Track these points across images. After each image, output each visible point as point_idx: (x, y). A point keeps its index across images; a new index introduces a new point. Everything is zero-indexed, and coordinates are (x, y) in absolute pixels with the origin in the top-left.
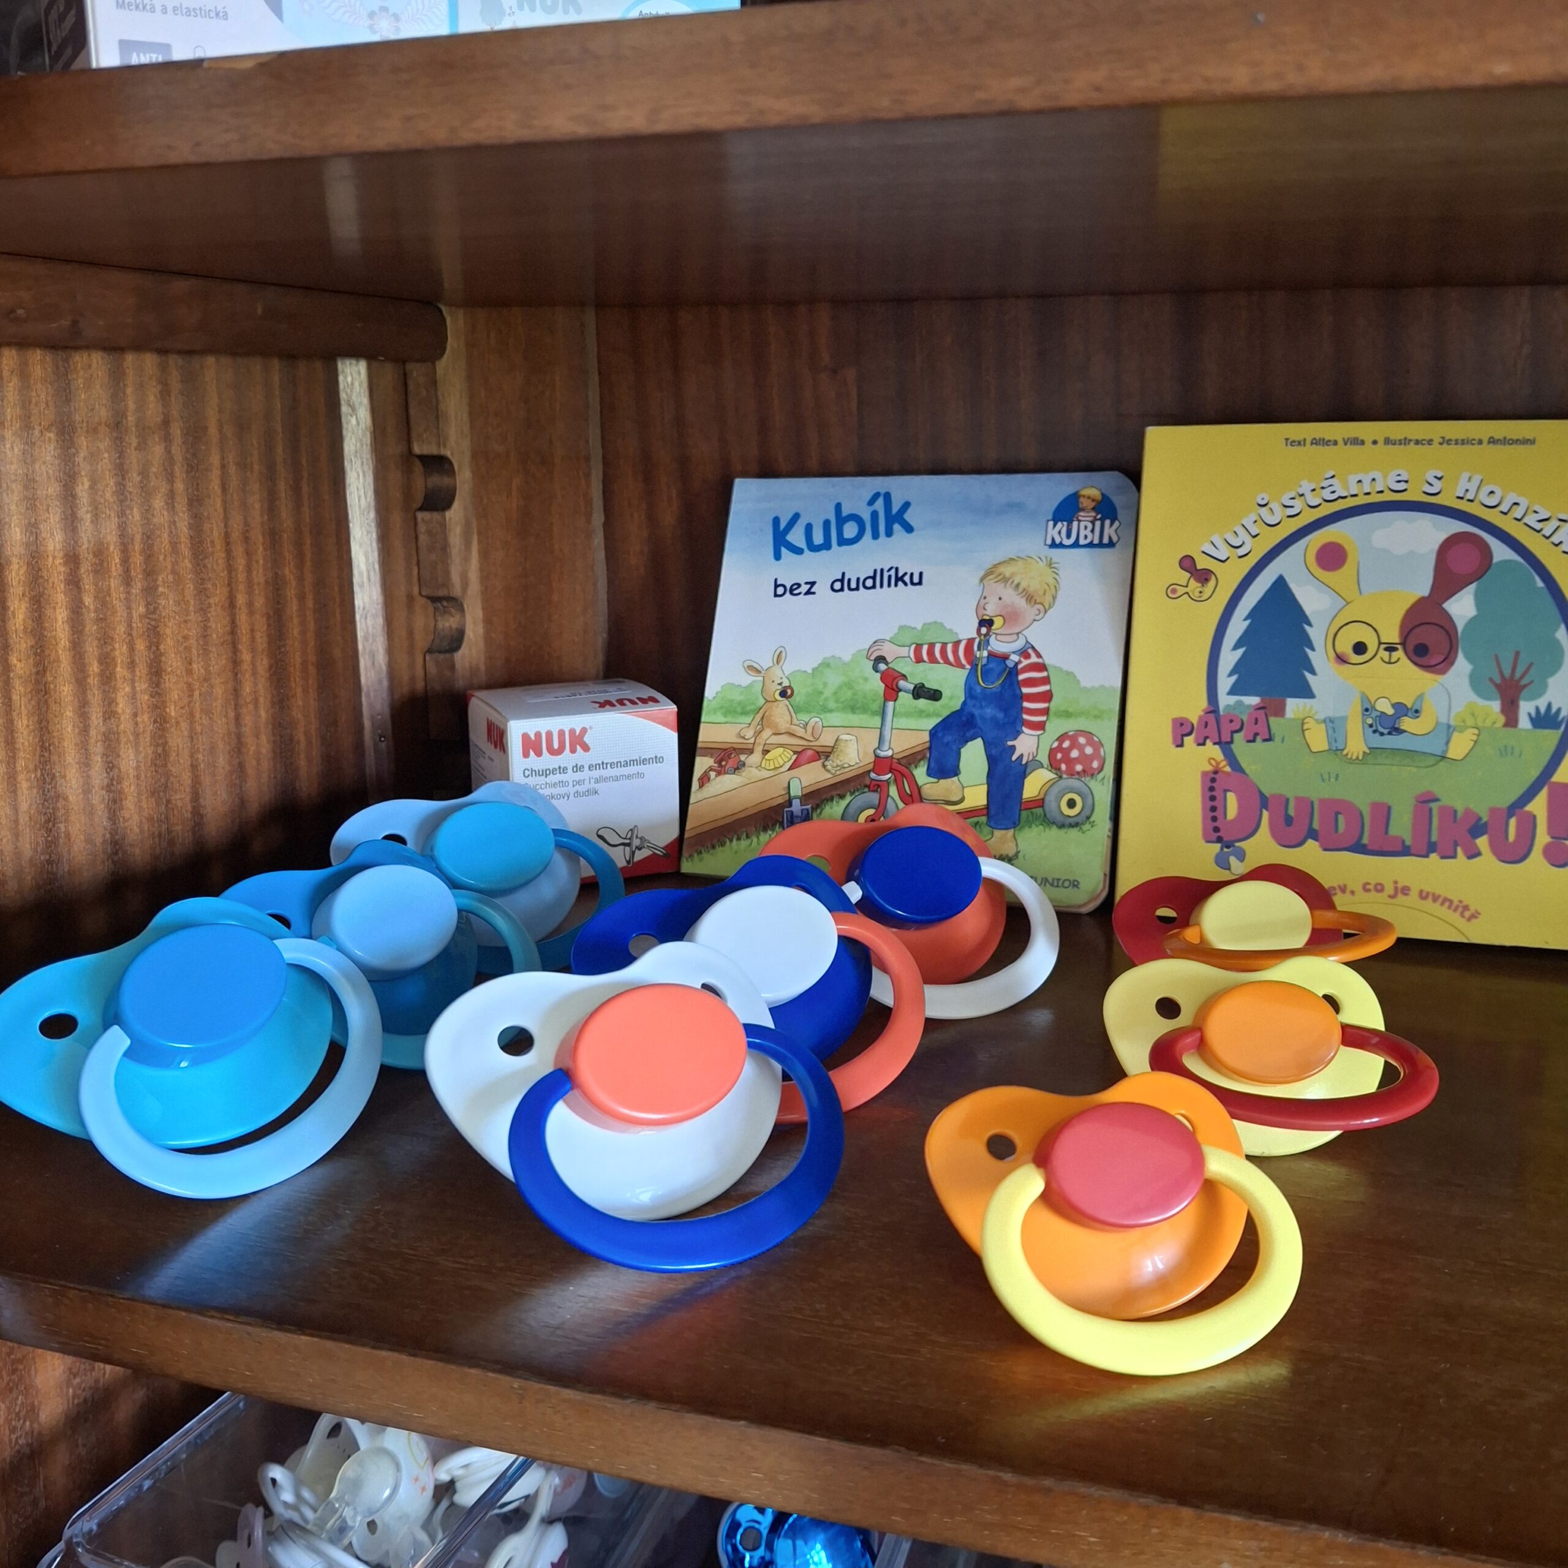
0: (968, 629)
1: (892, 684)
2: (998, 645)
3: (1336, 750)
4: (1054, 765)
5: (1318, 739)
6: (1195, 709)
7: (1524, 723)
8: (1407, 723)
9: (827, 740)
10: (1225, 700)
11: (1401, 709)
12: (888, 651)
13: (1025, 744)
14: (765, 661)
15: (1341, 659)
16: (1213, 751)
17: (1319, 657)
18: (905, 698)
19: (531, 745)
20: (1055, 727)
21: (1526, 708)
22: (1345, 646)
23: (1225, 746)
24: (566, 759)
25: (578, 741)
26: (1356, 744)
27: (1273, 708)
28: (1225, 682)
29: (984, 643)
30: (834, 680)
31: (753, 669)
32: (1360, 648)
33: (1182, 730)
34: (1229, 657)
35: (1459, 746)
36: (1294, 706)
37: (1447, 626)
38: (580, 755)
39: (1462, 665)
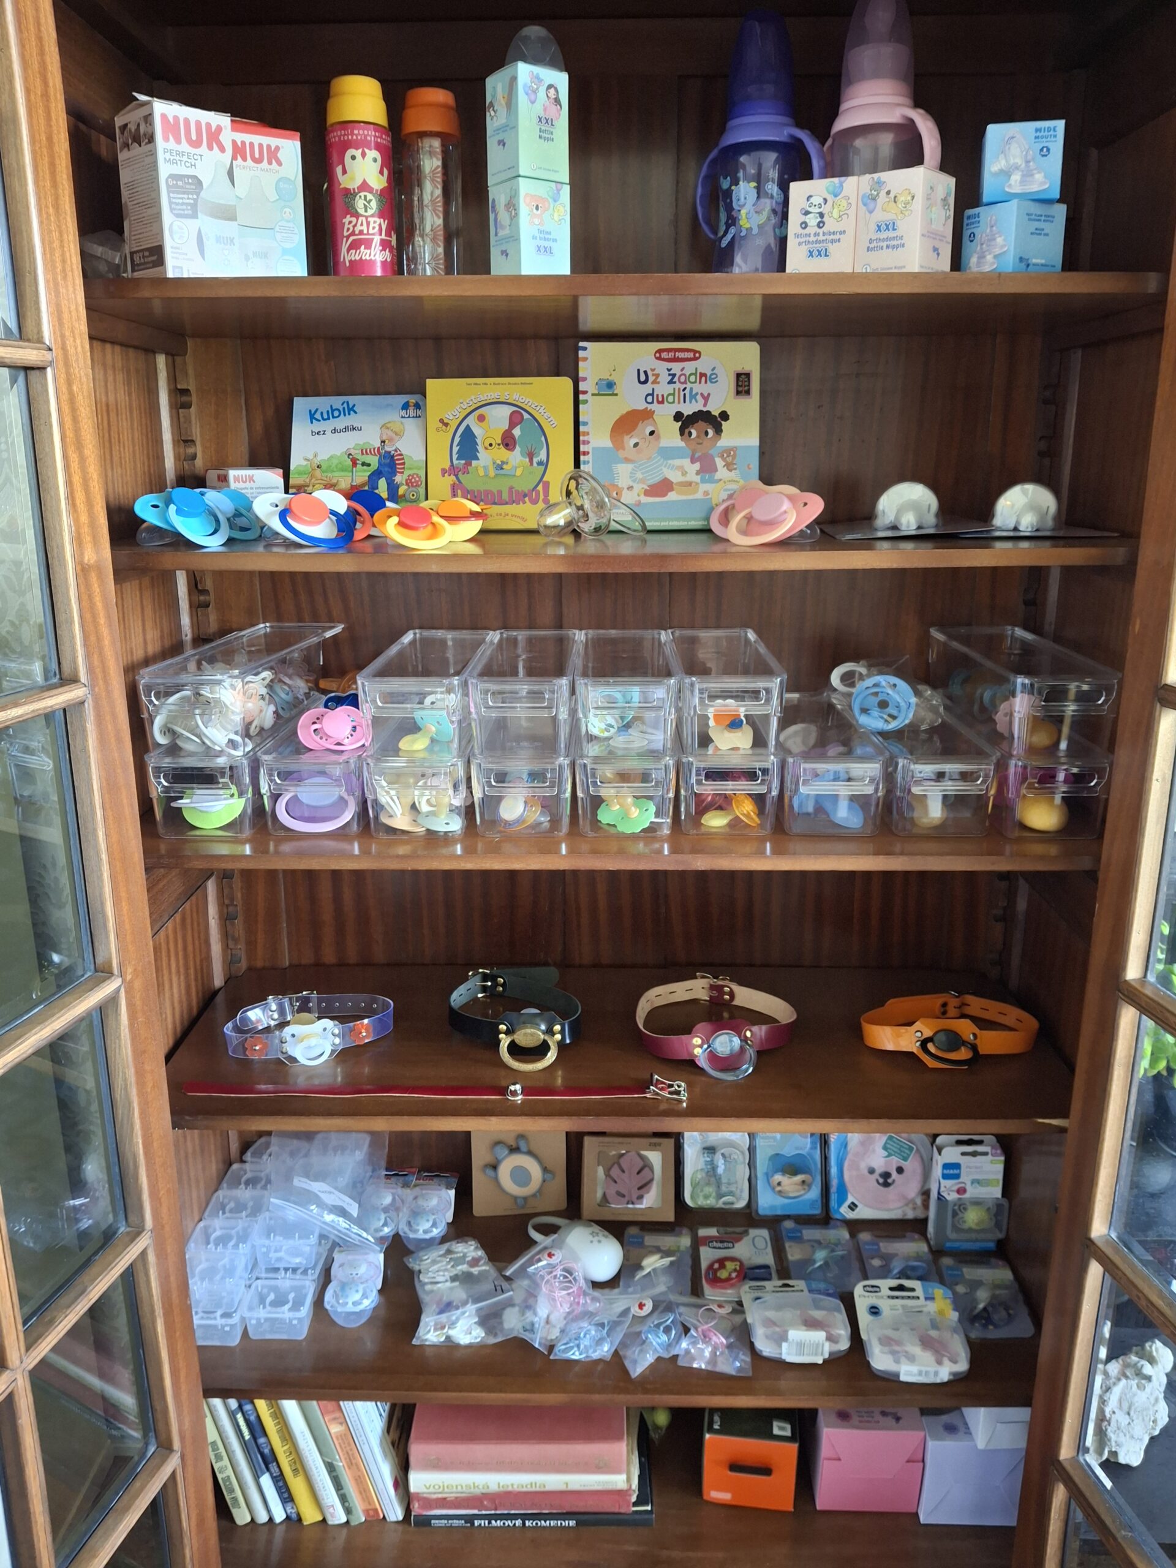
0: (378, 444)
1: (354, 462)
2: (387, 449)
3: (486, 475)
4: (407, 484)
5: (481, 473)
6: (447, 465)
7: (535, 464)
8: (505, 466)
9: (334, 481)
10: (455, 462)
11: (503, 462)
12: (352, 452)
13: (398, 479)
14: (311, 457)
15: (486, 448)
16: (453, 478)
17: (480, 448)
18: (359, 466)
19: (237, 479)
20: (407, 473)
21: (535, 460)
22: (487, 445)
23: (456, 476)
24: (248, 485)
25: (251, 479)
26: (492, 473)
27: (468, 464)
28: (455, 457)
29: (383, 447)
30: (335, 462)
31: (306, 460)
32: (491, 445)
33: (444, 472)
34: (455, 449)
35: (519, 472)
36: (474, 463)
37: (513, 437)
38: (252, 484)
39: (518, 448)
